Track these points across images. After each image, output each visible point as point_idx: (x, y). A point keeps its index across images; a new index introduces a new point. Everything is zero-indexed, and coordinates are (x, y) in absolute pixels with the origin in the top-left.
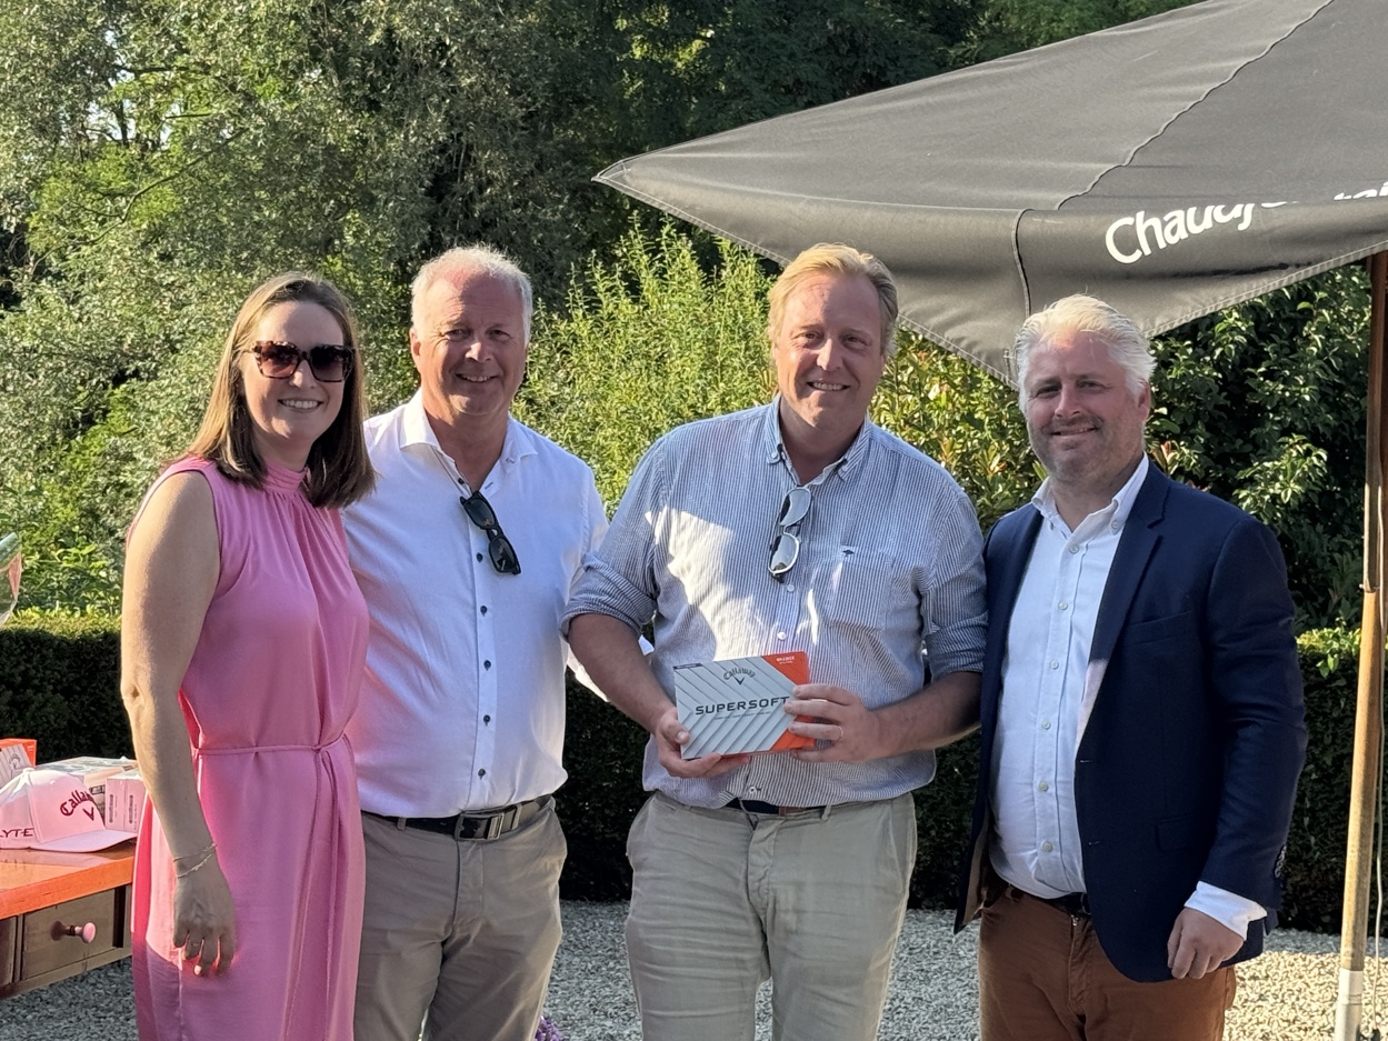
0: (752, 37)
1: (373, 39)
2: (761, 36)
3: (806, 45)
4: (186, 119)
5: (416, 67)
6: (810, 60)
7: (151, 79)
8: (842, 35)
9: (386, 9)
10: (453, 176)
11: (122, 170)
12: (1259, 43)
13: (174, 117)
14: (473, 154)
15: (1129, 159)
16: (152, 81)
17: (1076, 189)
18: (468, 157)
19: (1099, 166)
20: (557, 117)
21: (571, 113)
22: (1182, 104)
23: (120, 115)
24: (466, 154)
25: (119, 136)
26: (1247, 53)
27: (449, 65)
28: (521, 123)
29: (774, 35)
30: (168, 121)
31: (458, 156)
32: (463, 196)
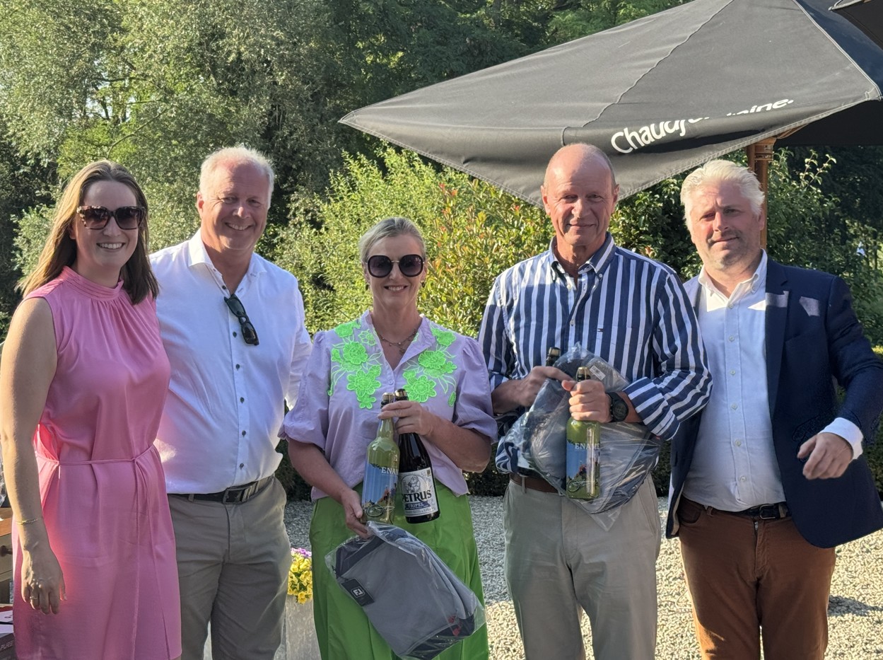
0: (427, 49)
2: (432, 49)
3: (456, 51)
4: (138, 105)
5: (254, 72)
6: (457, 60)
7: (118, 85)
8: (474, 46)
9: (237, 43)
10: (277, 128)
11: (106, 133)
12: (684, 35)
13: (131, 103)
14: (286, 116)
15: (618, 100)
16: (119, 86)
17: (592, 117)
18: (284, 118)
19: (603, 104)
20: (329, 95)
21: (336, 92)
22: (644, 70)
23: (104, 105)
24: (283, 115)
25: (104, 115)
26: (677, 40)
27: (271, 70)
28: (310, 99)
29: (438, 47)
30: (128, 106)
31: (279, 117)
32: (282, 138)
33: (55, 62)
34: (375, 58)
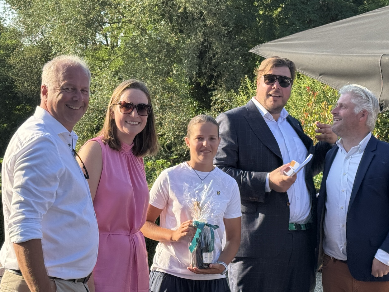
1: (180, 11)
3: (314, 9)
6: (314, 13)
8: (324, 5)
10: (206, 52)
11: (106, 53)
14: (212, 45)
16: (115, 26)
20: (238, 33)
21: (241, 32)
23: (106, 37)
24: (210, 45)
25: (106, 43)
27: (204, 18)
28: (226, 35)
29: (303, 6)
30: (120, 38)
31: (207, 46)
32: (209, 58)
33: (79, 12)
34: (265, 12)
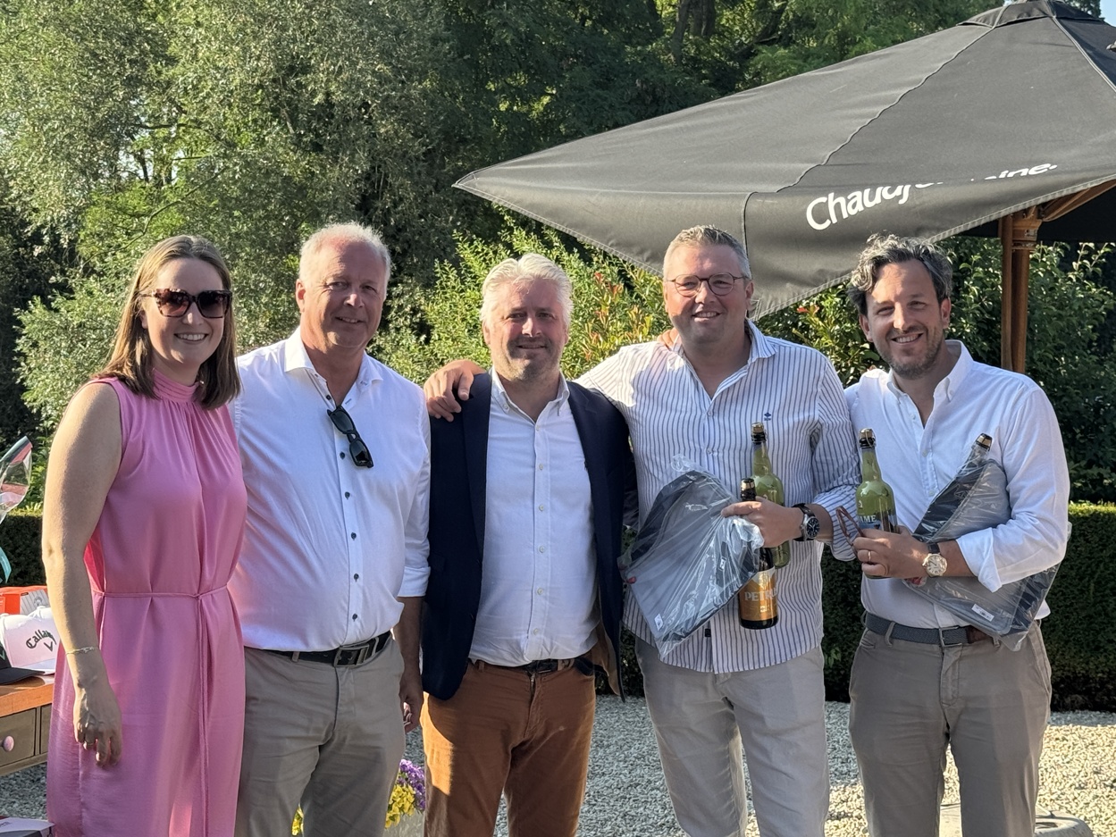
1: (316, 101)
2: (590, 93)
3: (622, 98)
4: (188, 161)
5: (346, 120)
8: (646, 91)
9: (325, 79)
10: (376, 196)
13: (179, 159)
15: (826, 160)
17: (788, 182)
18: (385, 182)
19: (804, 165)
20: (448, 153)
21: (458, 150)
23: (142, 161)
25: (141, 173)
27: (370, 118)
31: (379, 182)
32: (383, 210)
33: (75, 102)
34: (511, 106)
